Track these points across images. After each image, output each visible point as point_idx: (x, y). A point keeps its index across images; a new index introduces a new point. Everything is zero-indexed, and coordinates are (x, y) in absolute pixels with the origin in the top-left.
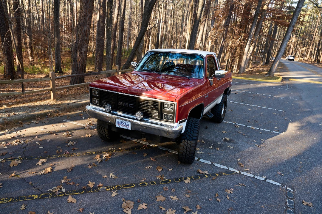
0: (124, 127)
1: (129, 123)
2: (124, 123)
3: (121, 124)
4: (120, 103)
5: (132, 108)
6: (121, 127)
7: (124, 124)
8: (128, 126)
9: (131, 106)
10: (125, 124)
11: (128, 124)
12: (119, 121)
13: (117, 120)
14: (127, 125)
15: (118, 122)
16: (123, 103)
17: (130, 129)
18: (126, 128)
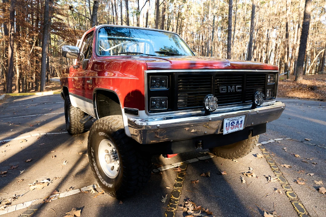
0: (234, 130)
1: (243, 118)
2: (236, 122)
3: (230, 126)
5: (241, 92)
6: (230, 131)
7: (235, 125)
9: (239, 88)
10: (238, 122)
12: (229, 121)
13: (226, 121)
14: (240, 122)
15: (227, 124)
16: (227, 88)
17: (242, 128)
18: (237, 129)
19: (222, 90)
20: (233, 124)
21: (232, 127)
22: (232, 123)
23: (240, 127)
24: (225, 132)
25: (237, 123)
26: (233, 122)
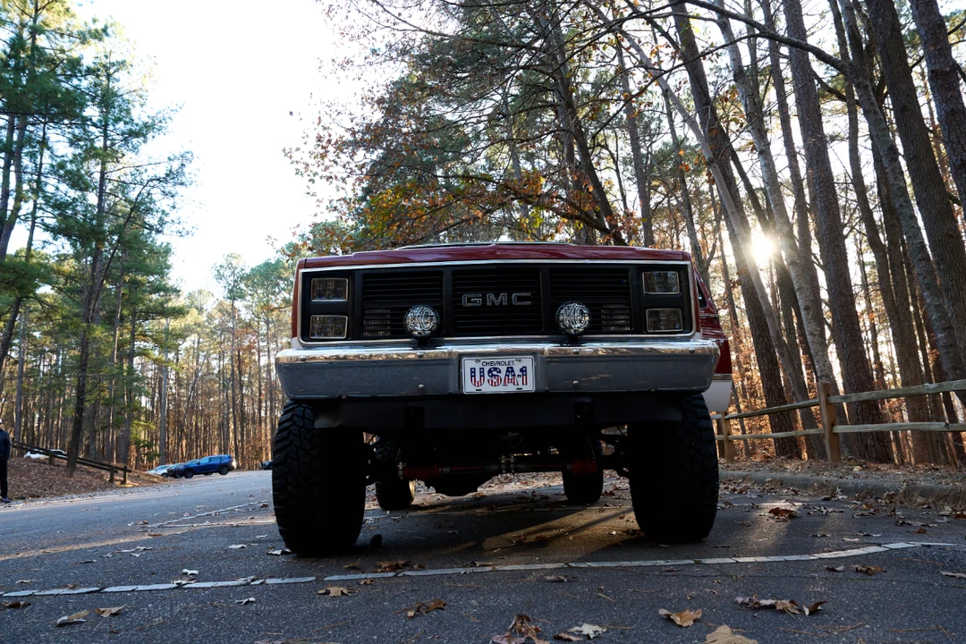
0: (501, 389)
1: (528, 362)
2: (503, 369)
3: (487, 377)
4: (472, 300)
5: (528, 306)
6: (487, 388)
7: (502, 375)
8: (520, 380)
9: (520, 299)
10: (510, 370)
11: (523, 370)
12: (478, 366)
13: (468, 364)
14: (517, 372)
15: (473, 371)
17: (530, 387)
18: (511, 388)
19: (469, 301)
20: (495, 373)
21: (495, 380)
22: (490, 371)
23: (520, 383)
24: (469, 388)
25: (508, 371)
26: (495, 369)
